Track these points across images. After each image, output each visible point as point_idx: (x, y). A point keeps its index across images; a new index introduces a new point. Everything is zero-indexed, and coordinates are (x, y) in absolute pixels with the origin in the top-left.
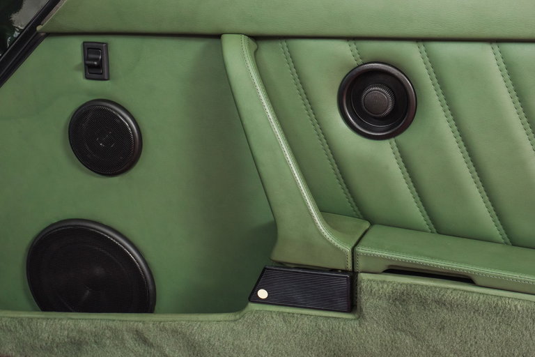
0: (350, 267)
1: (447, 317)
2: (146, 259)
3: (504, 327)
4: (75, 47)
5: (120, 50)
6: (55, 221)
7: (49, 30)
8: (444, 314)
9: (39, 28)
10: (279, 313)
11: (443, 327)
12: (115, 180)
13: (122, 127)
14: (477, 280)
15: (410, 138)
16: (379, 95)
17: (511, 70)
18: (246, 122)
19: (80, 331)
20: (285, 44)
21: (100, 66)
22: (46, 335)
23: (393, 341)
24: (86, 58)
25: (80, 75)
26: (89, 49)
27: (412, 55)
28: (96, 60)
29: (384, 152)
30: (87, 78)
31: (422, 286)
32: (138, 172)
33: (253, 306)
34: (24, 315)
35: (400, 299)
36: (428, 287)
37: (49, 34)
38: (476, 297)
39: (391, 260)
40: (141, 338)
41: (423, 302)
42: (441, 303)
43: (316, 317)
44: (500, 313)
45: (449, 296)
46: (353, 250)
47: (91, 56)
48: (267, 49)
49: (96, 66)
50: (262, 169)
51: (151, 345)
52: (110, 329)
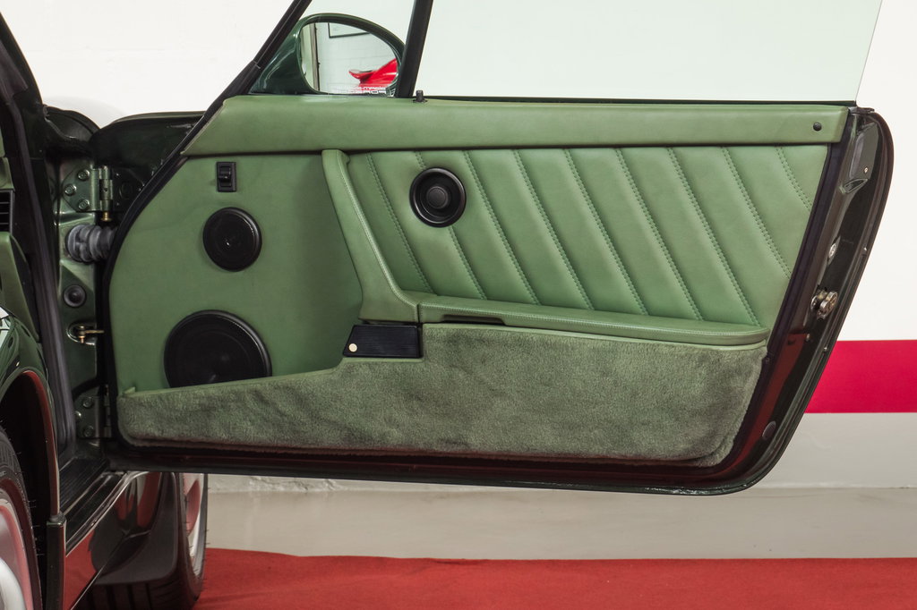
0: (416, 319)
1: (486, 352)
2: (264, 341)
3: (525, 355)
4: (210, 167)
5: (245, 166)
6: (189, 314)
7: (191, 153)
8: (485, 350)
9: (182, 153)
10: (365, 363)
11: (484, 361)
12: (239, 274)
13: (247, 228)
14: (507, 322)
15: (463, 223)
16: (439, 192)
17: (528, 170)
18: (339, 212)
19: (209, 398)
20: (370, 156)
21: (229, 180)
22: (181, 405)
23: (451, 376)
24: (218, 174)
25: (214, 189)
26: (221, 168)
27: (459, 159)
28: (227, 175)
29: (444, 237)
30: (219, 191)
31: (468, 330)
32: (258, 266)
33: (346, 360)
34: (164, 392)
35: (453, 340)
36: (472, 330)
37: (190, 157)
38: (505, 334)
39: (445, 310)
40: (259, 397)
41: (469, 341)
42: (482, 341)
43: (394, 363)
44: (522, 344)
45: (487, 335)
46: (418, 306)
47: (222, 172)
48: (357, 162)
49: (226, 181)
50: (351, 247)
51: (266, 403)
52: (235, 393)
